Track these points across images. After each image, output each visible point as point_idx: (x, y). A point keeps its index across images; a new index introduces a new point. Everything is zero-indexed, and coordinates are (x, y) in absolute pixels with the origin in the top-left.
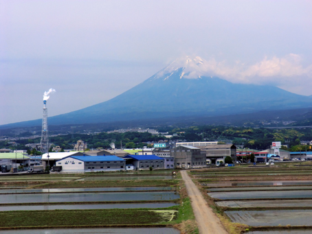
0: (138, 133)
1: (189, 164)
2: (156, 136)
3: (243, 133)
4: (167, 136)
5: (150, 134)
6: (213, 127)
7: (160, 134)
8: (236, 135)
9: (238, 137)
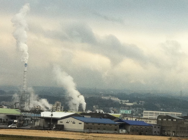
1: (174, 132)
7: (121, 102)
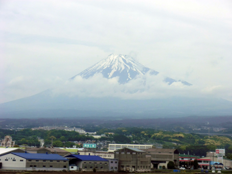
0: (65, 131)
1: (134, 167)
2: (83, 135)
3: (173, 138)
4: (95, 137)
5: (77, 134)
6: (143, 130)
7: (87, 134)
8: (166, 139)
9: (168, 141)
